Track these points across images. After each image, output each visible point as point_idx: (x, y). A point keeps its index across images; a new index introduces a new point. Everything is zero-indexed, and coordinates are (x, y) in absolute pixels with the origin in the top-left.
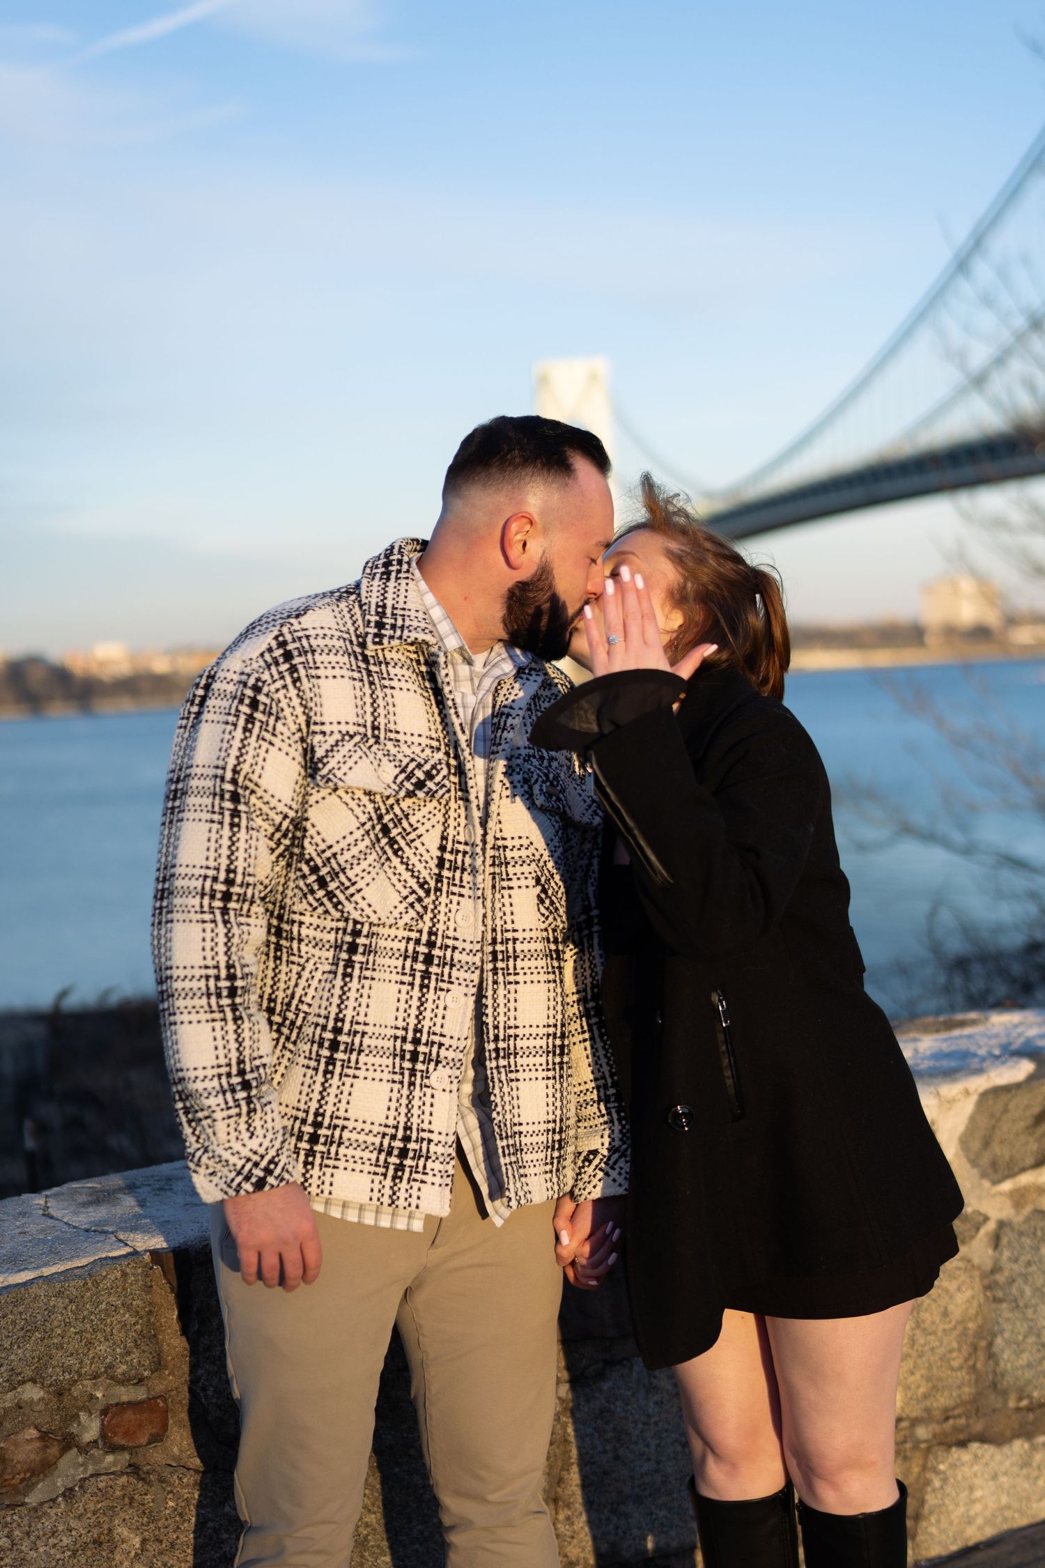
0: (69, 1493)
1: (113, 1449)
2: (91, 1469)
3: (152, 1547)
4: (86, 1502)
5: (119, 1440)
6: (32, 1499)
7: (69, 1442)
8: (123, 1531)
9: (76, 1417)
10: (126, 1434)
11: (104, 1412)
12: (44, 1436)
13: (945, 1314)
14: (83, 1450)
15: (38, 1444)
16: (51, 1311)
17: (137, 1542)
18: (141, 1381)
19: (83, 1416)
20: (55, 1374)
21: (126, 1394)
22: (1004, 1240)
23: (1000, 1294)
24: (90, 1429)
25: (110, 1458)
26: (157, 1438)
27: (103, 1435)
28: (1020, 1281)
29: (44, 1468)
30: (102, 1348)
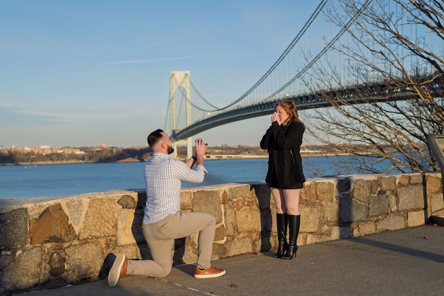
0: (244, 210)
1: (248, 206)
2: (246, 208)
3: (251, 218)
4: (246, 211)
5: (249, 205)
6: (241, 210)
7: (244, 205)
8: (249, 215)
9: (245, 202)
10: (250, 205)
11: (248, 202)
12: (242, 203)
13: (334, 208)
14: (246, 206)
15: (242, 204)
16: (244, 189)
17: (250, 217)
18: (251, 199)
19: (246, 202)
20: (244, 196)
21: (250, 200)
22: (342, 200)
23: (341, 207)
24: (246, 203)
25: (248, 207)
26: (253, 206)
27: (247, 204)
28: (343, 206)
29: (242, 207)
30: (248, 194)
